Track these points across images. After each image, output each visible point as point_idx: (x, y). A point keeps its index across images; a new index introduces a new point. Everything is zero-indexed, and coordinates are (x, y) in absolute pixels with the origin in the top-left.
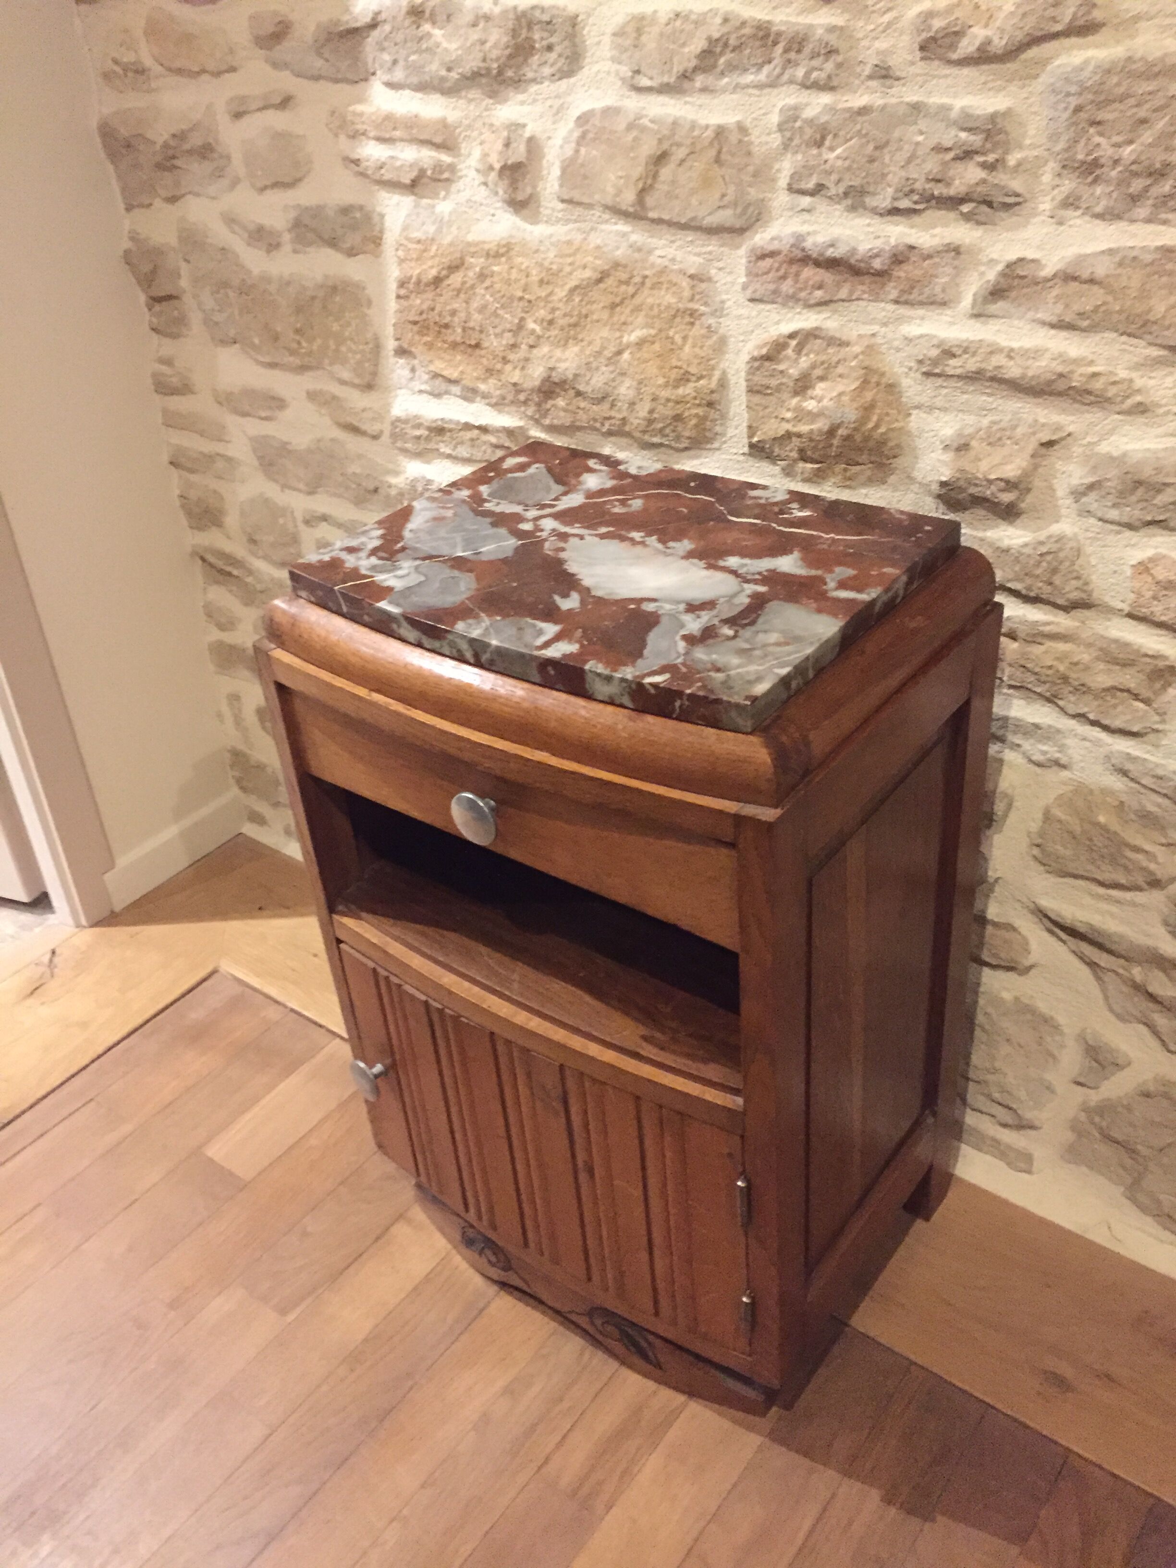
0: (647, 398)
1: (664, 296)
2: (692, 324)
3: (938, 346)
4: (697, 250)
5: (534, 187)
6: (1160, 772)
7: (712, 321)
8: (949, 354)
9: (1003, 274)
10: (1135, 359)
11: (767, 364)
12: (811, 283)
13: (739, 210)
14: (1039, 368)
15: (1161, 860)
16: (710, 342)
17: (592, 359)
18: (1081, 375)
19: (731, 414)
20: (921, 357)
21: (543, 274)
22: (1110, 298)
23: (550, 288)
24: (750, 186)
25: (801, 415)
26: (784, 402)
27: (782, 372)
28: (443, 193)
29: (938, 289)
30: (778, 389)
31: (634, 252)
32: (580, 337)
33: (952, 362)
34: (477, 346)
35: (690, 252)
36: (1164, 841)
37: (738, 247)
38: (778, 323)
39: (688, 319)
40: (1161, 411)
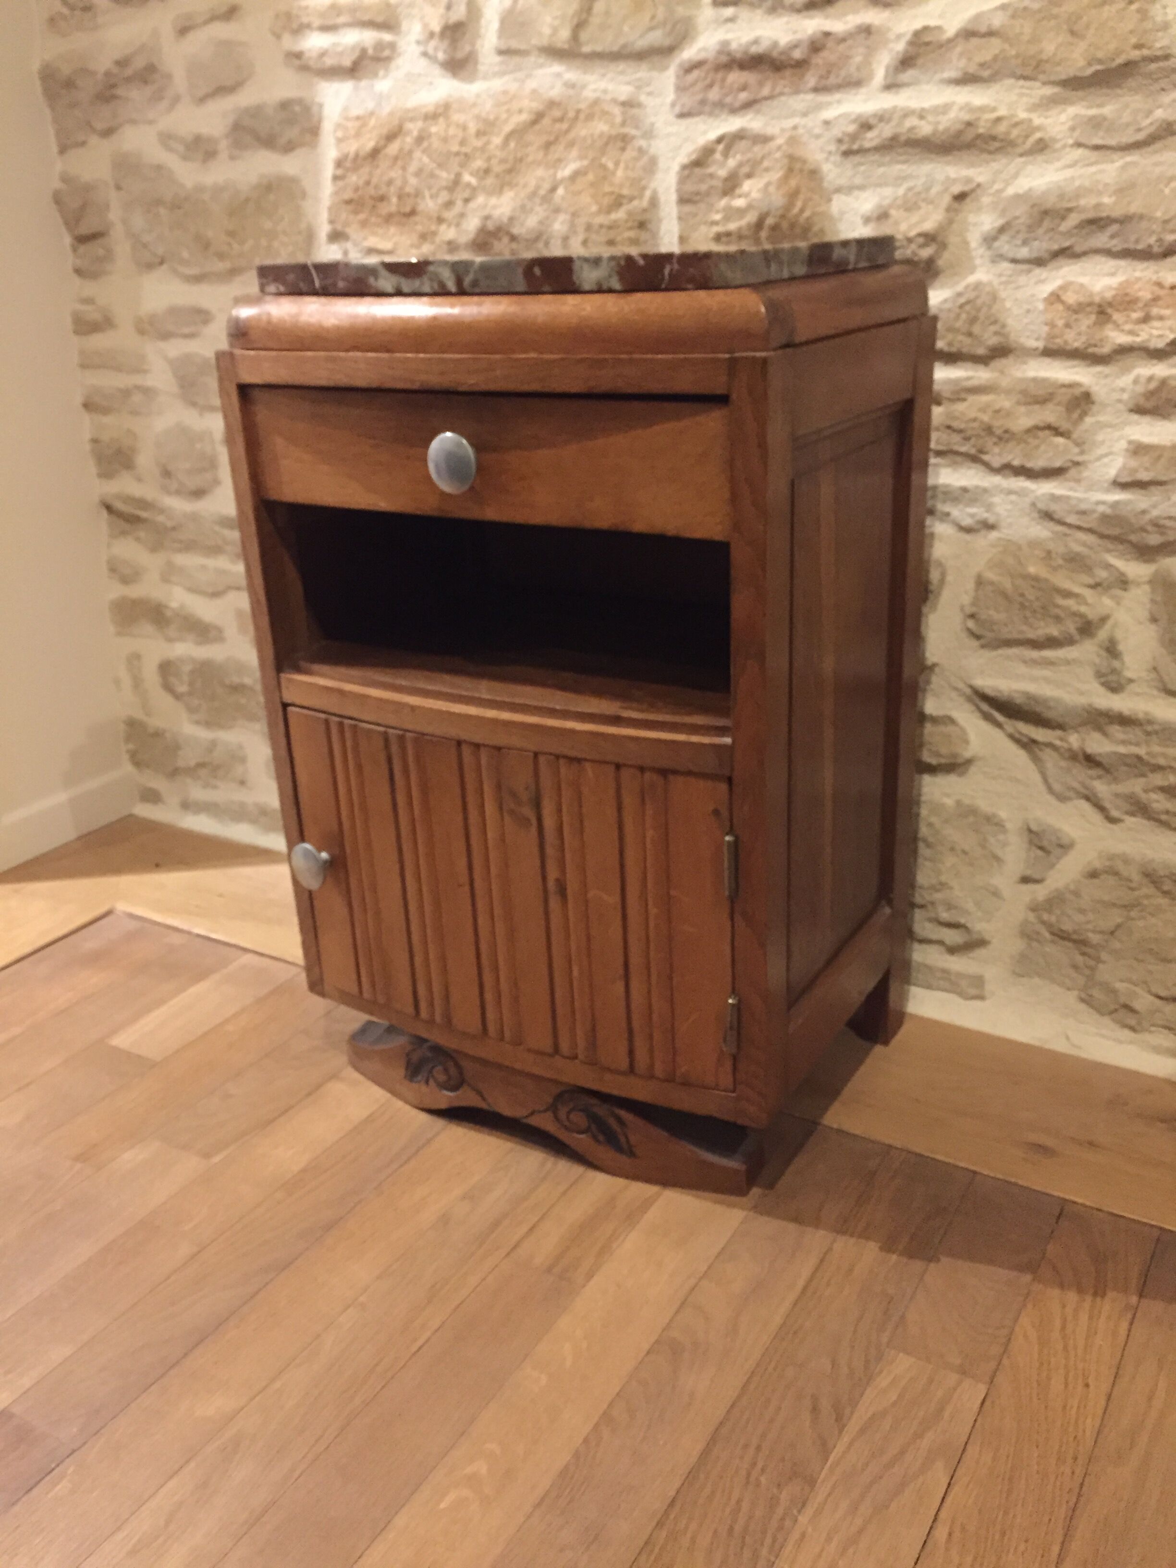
0: (581, 229)
1: (596, 126)
2: (623, 149)
3: (854, 121)
4: (628, 78)
5: (473, 44)
6: (1083, 506)
7: (643, 143)
8: (866, 126)
9: (911, 43)
10: (1032, 101)
11: (697, 170)
12: (736, 86)
13: (668, 27)
14: (947, 122)
15: (1090, 600)
16: (641, 164)
17: (526, 201)
18: (987, 121)
19: (662, 233)
20: (840, 136)
21: (480, 126)
22: (1007, 46)
23: (484, 139)
24: (678, 4)
25: (731, 214)
26: (712, 205)
27: (710, 175)
28: (381, 73)
29: (853, 69)
30: (708, 194)
31: (568, 89)
32: (515, 181)
33: (870, 135)
34: (413, 213)
35: (621, 82)
36: (1091, 581)
37: (666, 68)
38: (705, 132)
39: (620, 144)
40: (1058, 145)
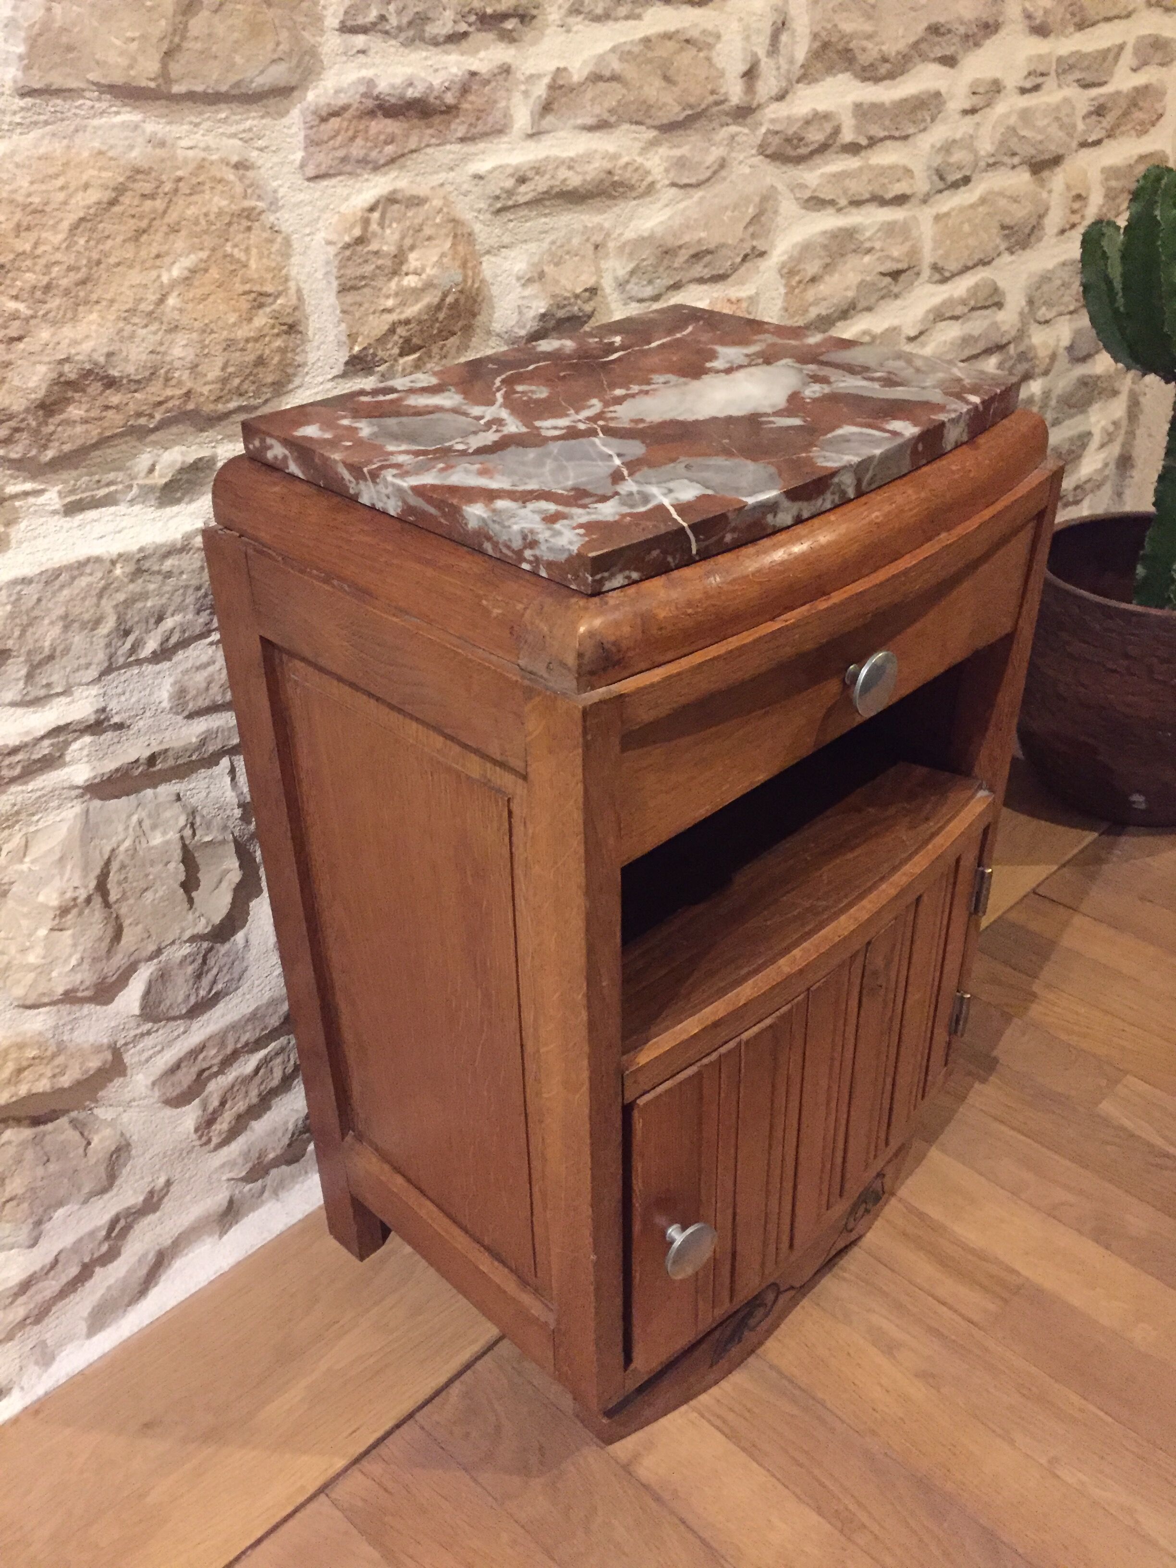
0: (217, 349)
1: (211, 200)
2: (249, 229)
3: (513, 175)
4: (233, 129)
8: (523, 180)
9: (549, 87)
11: (359, 248)
12: (382, 137)
13: (294, 61)
14: (593, 170)
16: (275, 247)
17: (121, 324)
19: (310, 333)
20: (498, 192)
21: (18, 216)
22: (625, 92)
23: (32, 236)
24: (304, 29)
25: (407, 295)
26: (380, 289)
27: (376, 253)
29: (499, 115)
31: (154, 147)
32: (94, 297)
33: (523, 189)
35: (222, 134)
38: (346, 199)
39: (245, 223)
